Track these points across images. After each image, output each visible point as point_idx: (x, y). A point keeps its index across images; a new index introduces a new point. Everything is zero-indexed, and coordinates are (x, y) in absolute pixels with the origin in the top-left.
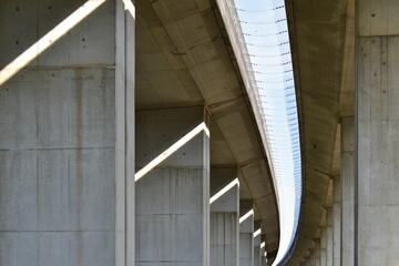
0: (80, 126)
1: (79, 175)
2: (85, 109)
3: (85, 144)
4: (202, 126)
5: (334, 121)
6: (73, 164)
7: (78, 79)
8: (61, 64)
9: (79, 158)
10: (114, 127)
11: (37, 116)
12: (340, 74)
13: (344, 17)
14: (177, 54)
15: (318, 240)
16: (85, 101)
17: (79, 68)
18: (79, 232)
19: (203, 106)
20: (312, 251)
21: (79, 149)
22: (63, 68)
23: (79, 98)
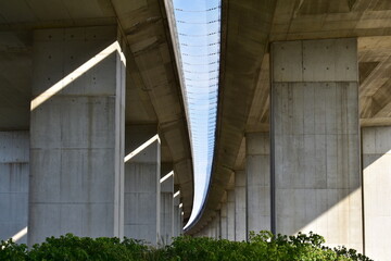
0: (90, 134)
1: (90, 166)
2: (94, 123)
3: (94, 146)
4: (156, 137)
5: (240, 135)
6: (86, 159)
7: (90, 104)
8: (78, 93)
9: (90, 155)
10: (114, 135)
11: (62, 127)
12: (250, 106)
13: (259, 70)
14: (146, 90)
15: (219, 212)
16: (94, 118)
17: (91, 97)
18: (89, 204)
19: (157, 124)
20: (213, 218)
21: (90, 149)
22: (81, 96)
23: (90, 116)
